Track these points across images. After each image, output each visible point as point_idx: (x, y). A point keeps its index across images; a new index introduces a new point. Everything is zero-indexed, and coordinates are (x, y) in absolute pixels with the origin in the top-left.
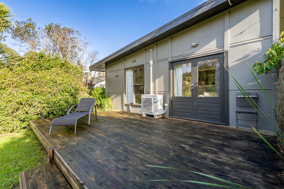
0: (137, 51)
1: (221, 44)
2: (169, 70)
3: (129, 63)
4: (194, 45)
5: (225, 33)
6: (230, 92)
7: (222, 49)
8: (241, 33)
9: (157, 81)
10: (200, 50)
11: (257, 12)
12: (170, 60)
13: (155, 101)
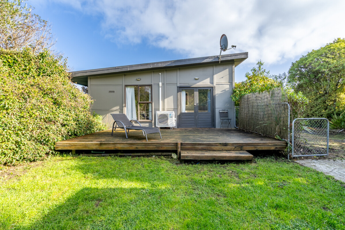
0: (144, 71)
1: (212, 82)
2: (178, 92)
3: (133, 80)
4: (196, 79)
5: (214, 76)
6: (216, 109)
7: (212, 85)
8: (222, 78)
9: (166, 100)
10: (200, 83)
11: (227, 70)
12: (179, 85)
13: (171, 116)
